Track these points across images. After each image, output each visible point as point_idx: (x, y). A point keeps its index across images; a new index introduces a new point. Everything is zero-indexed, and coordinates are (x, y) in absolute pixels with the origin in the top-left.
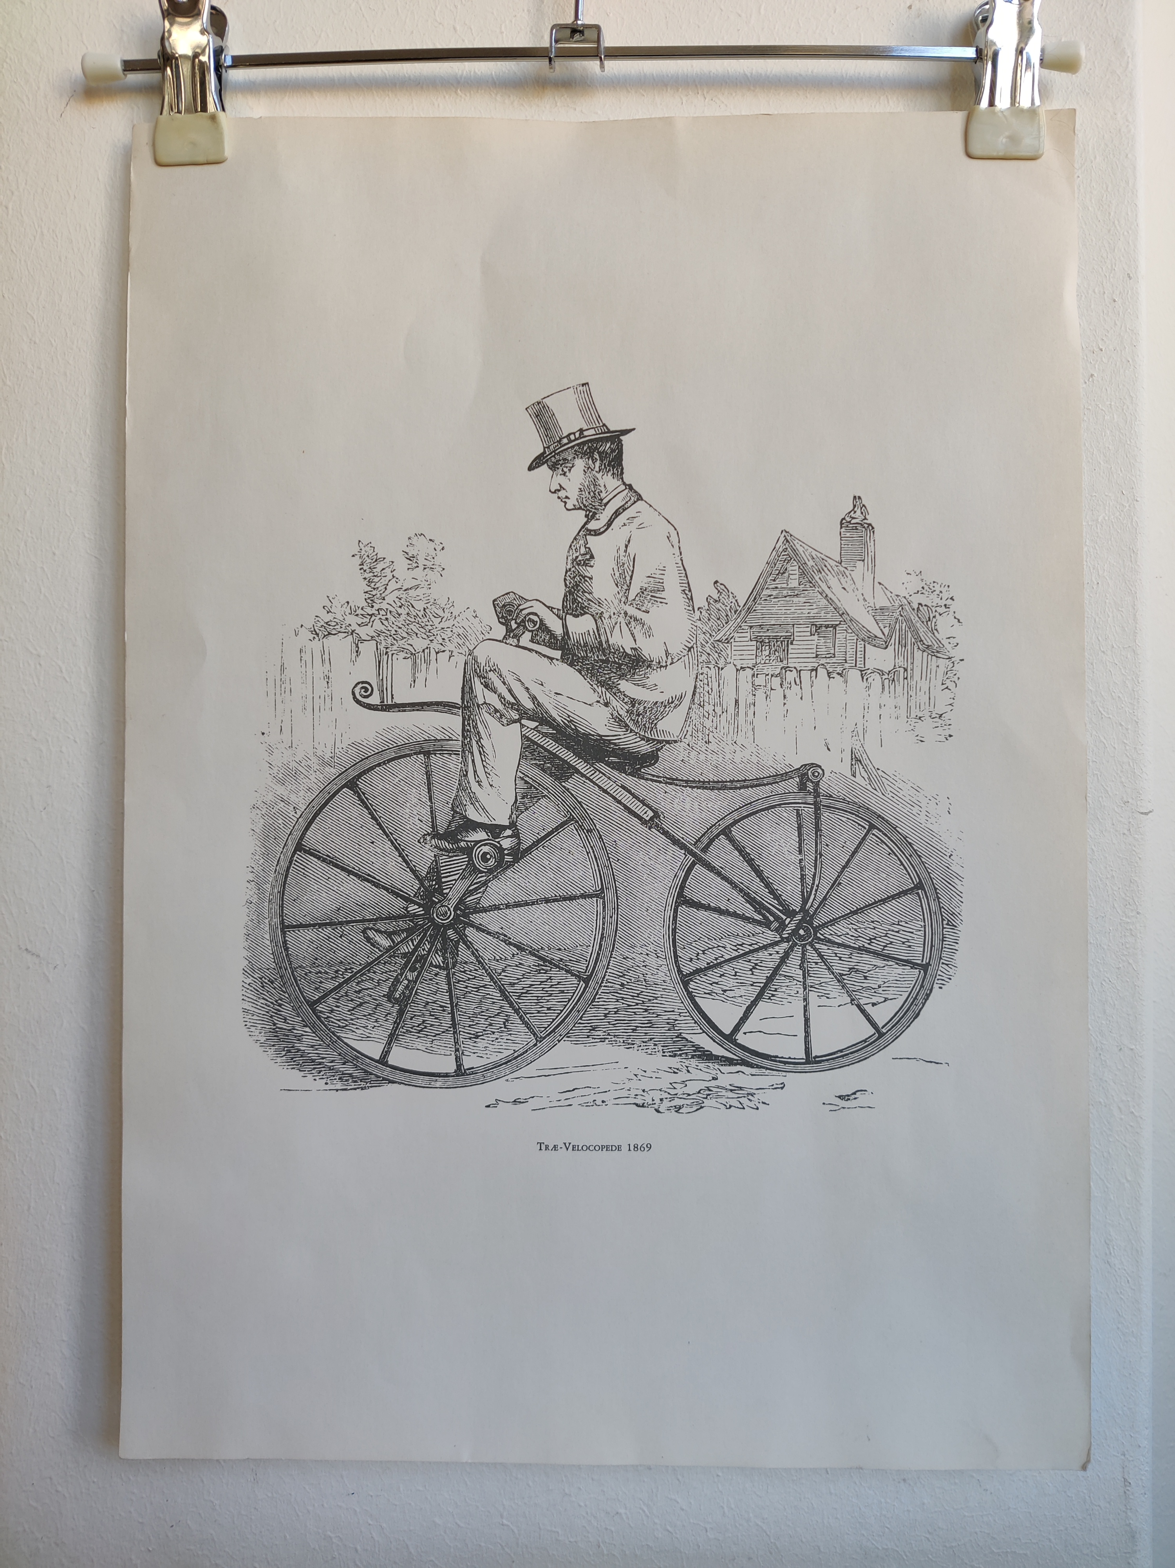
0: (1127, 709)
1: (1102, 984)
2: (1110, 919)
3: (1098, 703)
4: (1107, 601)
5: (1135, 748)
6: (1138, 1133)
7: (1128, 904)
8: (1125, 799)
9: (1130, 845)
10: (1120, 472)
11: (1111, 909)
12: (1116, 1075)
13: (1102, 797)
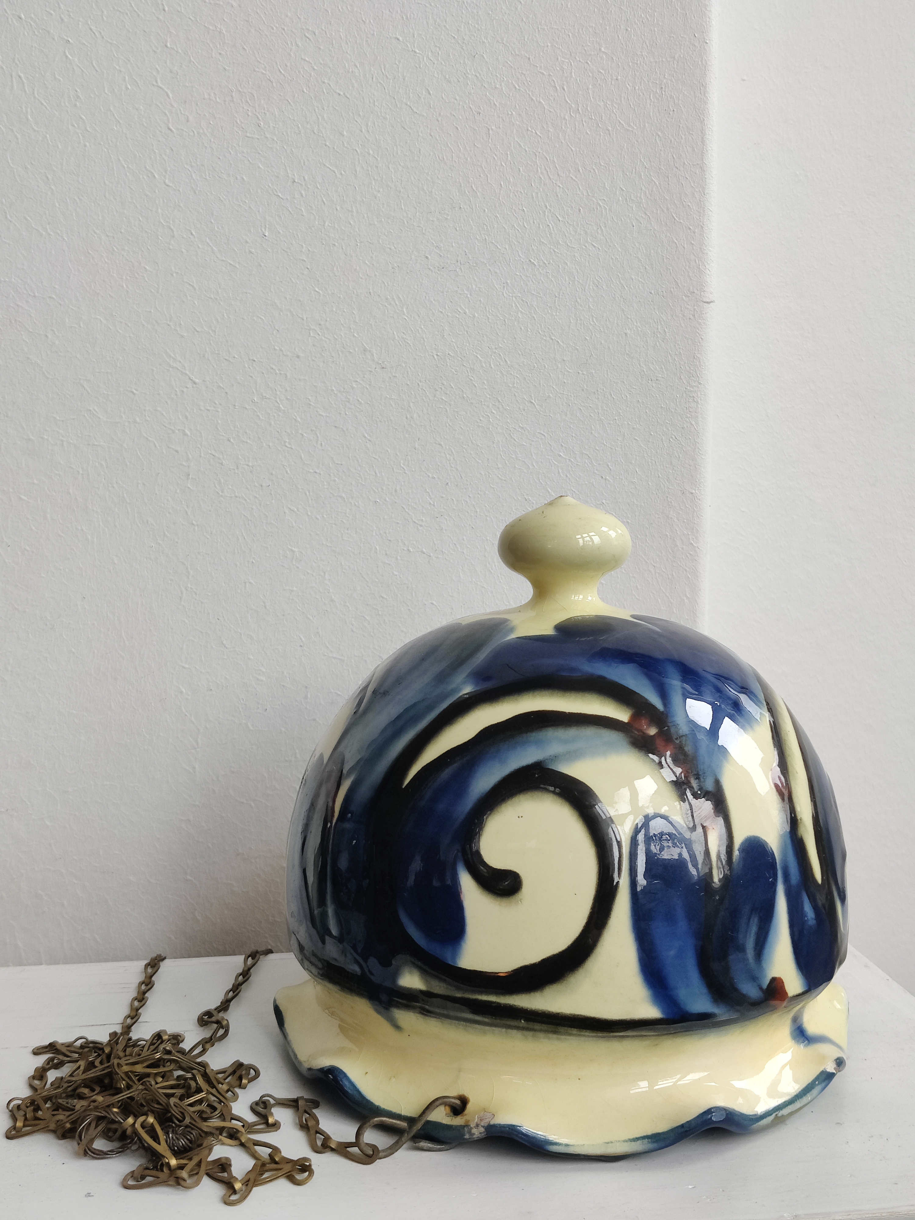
0: (695, 216)
1: (670, 440)
2: (678, 388)
3: (672, 210)
4: (681, 126)
5: (701, 248)
6: (696, 560)
7: (692, 376)
8: (692, 291)
9: (694, 327)
10: (693, 18)
11: (678, 380)
12: (679, 513)
13: (673, 288)
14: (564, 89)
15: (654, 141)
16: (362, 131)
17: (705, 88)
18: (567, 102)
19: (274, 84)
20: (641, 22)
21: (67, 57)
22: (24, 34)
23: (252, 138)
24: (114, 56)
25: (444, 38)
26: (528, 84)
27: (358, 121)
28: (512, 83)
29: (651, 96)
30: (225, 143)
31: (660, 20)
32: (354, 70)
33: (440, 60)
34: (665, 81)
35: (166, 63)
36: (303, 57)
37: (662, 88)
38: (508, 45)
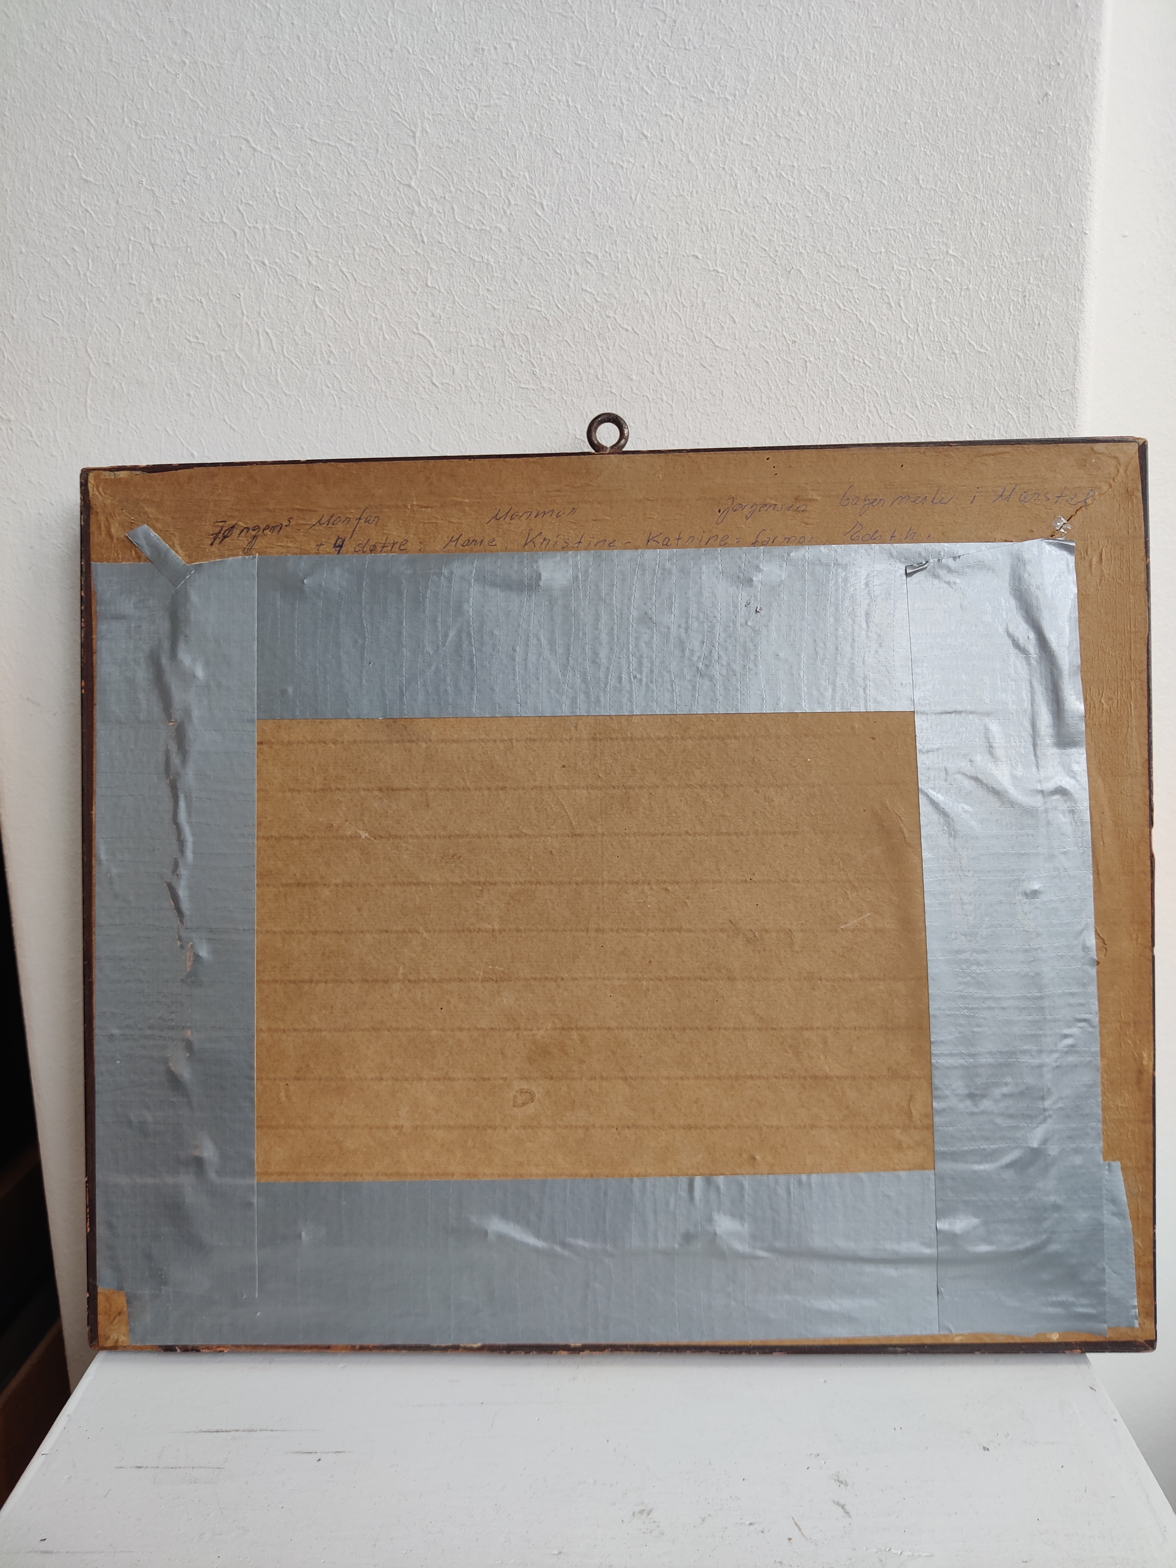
14: (900, 306)
15: (1012, 363)
16: (653, 374)
17: (1081, 292)
18: (904, 322)
19: (551, 323)
20: (1001, 214)
21: (317, 306)
22: (269, 282)
23: (527, 389)
24: (369, 301)
25: (752, 252)
26: (855, 302)
27: (649, 361)
28: (836, 303)
29: (1011, 307)
30: (496, 397)
31: (1026, 208)
32: (644, 299)
33: (747, 278)
34: (1029, 286)
35: (427, 306)
36: (584, 288)
37: (1025, 296)
38: (831, 254)
